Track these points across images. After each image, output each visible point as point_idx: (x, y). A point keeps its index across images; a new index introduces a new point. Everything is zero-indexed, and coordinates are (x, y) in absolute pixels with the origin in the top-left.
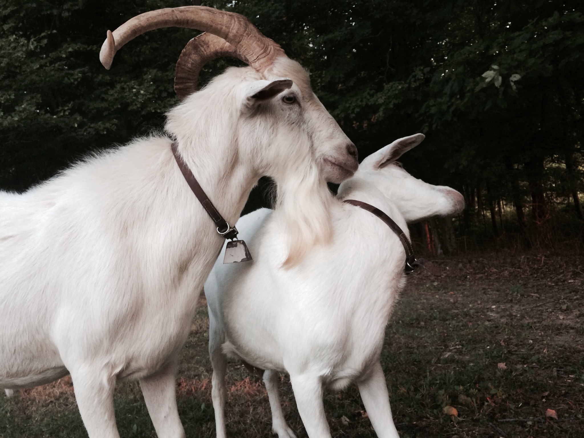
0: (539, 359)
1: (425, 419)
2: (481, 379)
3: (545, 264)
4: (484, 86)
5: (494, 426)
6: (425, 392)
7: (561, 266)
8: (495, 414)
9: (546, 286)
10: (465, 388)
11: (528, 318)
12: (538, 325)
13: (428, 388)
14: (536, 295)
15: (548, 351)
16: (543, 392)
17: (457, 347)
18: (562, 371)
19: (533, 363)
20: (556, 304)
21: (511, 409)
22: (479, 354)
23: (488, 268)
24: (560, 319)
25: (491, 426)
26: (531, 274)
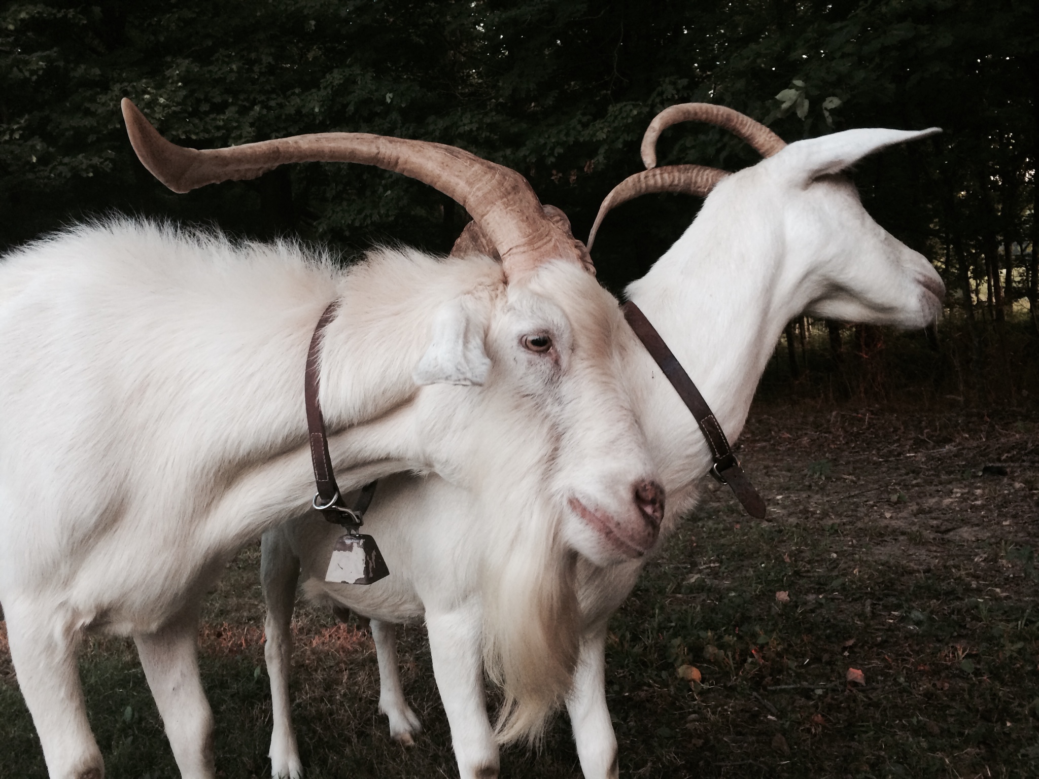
0: (844, 584)
1: (645, 688)
2: (745, 619)
3: (871, 425)
4: (779, 115)
5: (759, 697)
6: (650, 641)
7: (896, 430)
8: (763, 677)
9: (869, 463)
10: (716, 634)
11: (833, 517)
12: (848, 527)
13: (655, 635)
14: (850, 477)
15: (860, 572)
16: (846, 639)
17: (712, 565)
18: (879, 604)
19: (834, 591)
20: (882, 492)
21: (790, 669)
22: (746, 577)
23: (775, 432)
24: (886, 518)
25: (755, 697)
26: (847, 443)
